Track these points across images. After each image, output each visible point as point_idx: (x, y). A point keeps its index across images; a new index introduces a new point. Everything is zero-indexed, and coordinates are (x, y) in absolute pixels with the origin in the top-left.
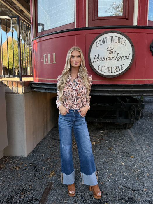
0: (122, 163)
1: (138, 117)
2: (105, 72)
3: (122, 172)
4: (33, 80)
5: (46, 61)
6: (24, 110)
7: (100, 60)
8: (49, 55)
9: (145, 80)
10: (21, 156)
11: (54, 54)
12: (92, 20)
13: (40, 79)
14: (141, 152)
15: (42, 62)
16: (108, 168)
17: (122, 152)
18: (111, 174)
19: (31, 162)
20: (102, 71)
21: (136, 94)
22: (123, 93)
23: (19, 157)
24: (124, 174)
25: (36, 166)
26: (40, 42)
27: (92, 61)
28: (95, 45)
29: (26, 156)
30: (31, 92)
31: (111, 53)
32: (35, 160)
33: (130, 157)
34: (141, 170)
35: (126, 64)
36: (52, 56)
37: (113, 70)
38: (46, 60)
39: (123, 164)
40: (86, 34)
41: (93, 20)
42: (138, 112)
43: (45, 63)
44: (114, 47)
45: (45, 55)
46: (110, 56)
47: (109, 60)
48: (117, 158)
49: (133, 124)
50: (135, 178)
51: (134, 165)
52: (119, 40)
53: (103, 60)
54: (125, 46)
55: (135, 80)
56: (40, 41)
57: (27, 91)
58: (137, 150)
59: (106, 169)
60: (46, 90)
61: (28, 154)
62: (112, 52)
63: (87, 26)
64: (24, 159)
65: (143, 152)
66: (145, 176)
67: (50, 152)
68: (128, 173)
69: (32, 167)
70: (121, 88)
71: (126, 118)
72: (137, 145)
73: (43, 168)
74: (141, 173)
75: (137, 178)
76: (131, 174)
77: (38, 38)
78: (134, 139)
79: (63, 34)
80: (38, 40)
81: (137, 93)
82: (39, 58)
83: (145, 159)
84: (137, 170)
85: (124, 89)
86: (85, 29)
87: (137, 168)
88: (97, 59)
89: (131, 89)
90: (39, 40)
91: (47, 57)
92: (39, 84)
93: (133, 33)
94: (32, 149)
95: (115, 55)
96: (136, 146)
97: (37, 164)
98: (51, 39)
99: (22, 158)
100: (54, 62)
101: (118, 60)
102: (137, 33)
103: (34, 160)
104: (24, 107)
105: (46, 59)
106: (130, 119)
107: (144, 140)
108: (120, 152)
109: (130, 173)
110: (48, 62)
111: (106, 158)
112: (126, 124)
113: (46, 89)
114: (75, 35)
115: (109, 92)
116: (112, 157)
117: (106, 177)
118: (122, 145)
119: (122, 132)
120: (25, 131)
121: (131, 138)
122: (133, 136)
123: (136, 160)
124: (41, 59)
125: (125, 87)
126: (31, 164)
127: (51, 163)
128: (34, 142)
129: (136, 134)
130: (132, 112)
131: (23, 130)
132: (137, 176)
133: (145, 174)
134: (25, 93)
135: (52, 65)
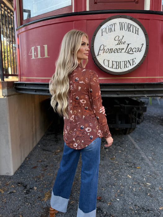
0: (128, 175)
1: (139, 121)
2: (112, 68)
3: (131, 187)
4: (18, 81)
5: (35, 55)
6: (8, 117)
7: (106, 53)
8: (39, 47)
9: (158, 77)
10: (7, 175)
11: (46, 46)
12: (93, 3)
13: (27, 79)
14: (147, 161)
15: (29, 57)
16: (114, 184)
17: (126, 162)
18: (119, 191)
19: (19, 181)
20: (108, 67)
22: (135, 94)
23: (3, 176)
24: (133, 190)
25: (25, 187)
26: (27, 32)
28: (99, 33)
29: (12, 174)
30: (16, 94)
31: (119, 44)
32: (25, 179)
33: (136, 168)
34: (152, 184)
35: (138, 57)
36: (42, 49)
37: (122, 64)
38: (35, 54)
39: (130, 177)
40: (87, 20)
41: (96, 3)
43: (33, 57)
44: (123, 36)
45: (33, 48)
47: (118, 52)
48: (122, 170)
49: (134, 129)
50: (147, 194)
51: (143, 177)
52: (130, 27)
53: (110, 53)
54: (137, 35)
55: (147, 77)
56: (27, 30)
57: (10, 94)
58: (143, 159)
59: (111, 185)
60: (36, 92)
61: (14, 172)
62: (120, 42)
63: (88, 9)
64: (10, 178)
65: (150, 160)
66: (158, 191)
67: (42, 167)
68: (138, 189)
69: (20, 189)
70: (133, 88)
71: (127, 122)
72: (141, 152)
73: (35, 188)
74: (153, 187)
75: (149, 194)
76: (142, 189)
77: (24, 26)
78: (137, 146)
79: (57, 20)
80: (23, 29)
81: (151, 94)
82: (25, 52)
83: (154, 170)
84: (148, 184)
85: (135, 88)
86: (86, 13)
87: (147, 181)
88: (102, 51)
89: (144, 88)
90: (25, 29)
91: (36, 50)
93: (145, 19)
94: (19, 165)
95: (124, 46)
96: (140, 154)
97: (26, 183)
98: (41, 27)
99: (8, 176)
100: (46, 56)
101: (128, 53)
102: (149, 19)
103: (22, 179)
104: (8, 114)
105: (35, 53)
106: (131, 124)
107: (148, 146)
108: (124, 162)
109: (140, 188)
110: (37, 56)
111: (109, 170)
112: (127, 129)
114: (73, 21)
115: (117, 93)
116: (116, 169)
117: (113, 195)
118: (125, 154)
119: (122, 138)
120: (10, 143)
121: (134, 145)
122: (135, 143)
123: (144, 171)
124: (28, 53)
125: (137, 86)
126: (19, 183)
127: (44, 182)
128: (21, 156)
129: (138, 140)
130: (133, 116)
131: (7, 142)
132: (149, 192)
133: (157, 189)
134: (8, 96)
135: (44, 60)
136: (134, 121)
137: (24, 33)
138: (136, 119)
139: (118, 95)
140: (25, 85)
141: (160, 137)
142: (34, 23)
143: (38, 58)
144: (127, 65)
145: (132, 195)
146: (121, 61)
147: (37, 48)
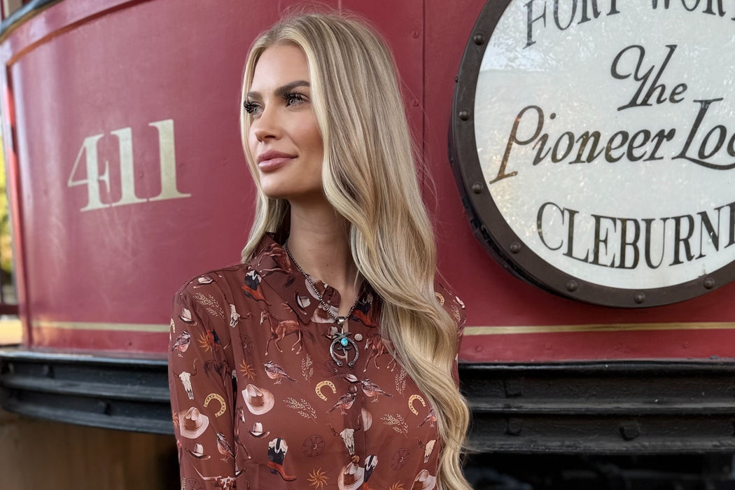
2: (596, 261)
5: (101, 183)
7: (554, 159)
8: (125, 136)
11: (166, 129)
13: (61, 331)
15: (75, 197)
27: (489, 163)
30: (11, 421)
31: (645, 103)
36: (147, 142)
37: (663, 239)
38: (106, 177)
43: (94, 202)
44: (672, 48)
45: (91, 144)
46: (635, 121)
47: (632, 158)
53: (578, 160)
60: (108, 411)
62: (653, 89)
77: (40, 8)
82: (52, 167)
88: (530, 151)
91: (109, 152)
92: (54, 368)
95: (678, 117)
100: (169, 188)
101: (701, 160)
105: (101, 172)
110: (117, 194)
113: (111, 405)
115: (625, 425)
137: (45, 52)
139: (626, 439)
140: (46, 369)
143: (121, 202)
144: (694, 242)
146: (657, 215)
147: (115, 141)
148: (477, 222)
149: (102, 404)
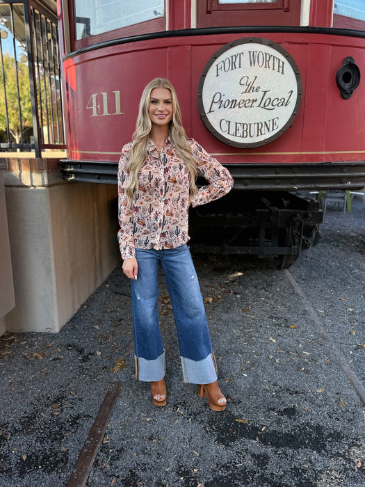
0: (271, 339)
1: (308, 241)
3: (271, 357)
4: (66, 157)
6: (50, 225)
8: (105, 95)
9: (324, 153)
10: (47, 331)
11: (117, 93)
12: (205, 12)
13: (83, 154)
14: (313, 316)
16: (241, 350)
17: (272, 317)
18: (248, 362)
19: (70, 342)
21: (303, 186)
22: (276, 184)
23: (40, 334)
24: (275, 361)
25: (81, 351)
26: (82, 64)
29: (57, 330)
30: (64, 184)
32: (80, 339)
33: (288, 327)
34: (314, 353)
36: (112, 98)
38: (99, 107)
39: (274, 341)
40: (192, 45)
41: (209, 12)
42: (309, 231)
43: (95, 114)
45: (94, 96)
48: (261, 330)
49: (296, 256)
50: (299, 368)
51: (299, 343)
55: (303, 153)
56: (84, 62)
57: (53, 182)
58: (305, 313)
59: (236, 353)
60: (99, 178)
61: (61, 327)
63: (193, 25)
64: (53, 337)
65: (319, 316)
66: (321, 364)
67: (111, 321)
68: (284, 359)
69: (72, 354)
70: (272, 173)
71: (282, 243)
72: (304, 301)
73: (99, 353)
74: (313, 359)
75: (303, 369)
76: (292, 360)
77: (77, 54)
78: (299, 290)
79: (139, 46)
80: (77, 59)
81: (307, 183)
82: (80, 103)
83: (323, 331)
84: (304, 353)
85: (277, 173)
86: (190, 33)
87: (304, 349)
89: (293, 173)
90: (80, 58)
91: (100, 100)
92: (81, 165)
93: (299, 44)
94: (69, 315)
96: (302, 304)
97: (83, 346)
99: (49, 334)
100: (118, 111)
102: (307, 44)
103: (75, 339)
104: (50, 220)
105: (97, 105)
106: (291, 247)
107: (321, 291)
108: (267, 316)
109: (288, 360)
110: (102, 112)
111: (236, 329)
112: (281, 257)
113: (100, 176)
114: (167, 47)
115: (245, 181)
116: (250, 326)
117: (237, 367)
118: (272, 303)
119: (271, 276)
120: (53, 273)
121: (292, 287)
122: (297, 284)
123: (303, 332)
124: (85, 105)
125: (279, 169)
126: (70, 346)
127: (115, 344)
128: (74, 300)
129: (303, 279)
130: (295, 231)
131: (48, 272)
132: (304, 365)
133: (320, 361)
134: (49, 186)
135: (113, 119)
136: (297, 240)
138: (300, 237)
139: (245, 185)
140: (79, 165)
141: (351, 276)
142: (95, 49)
143: (104, 114)
145: (270, 369)
147: (102, 96)
148: (204, 125)
149: (97, 176)
